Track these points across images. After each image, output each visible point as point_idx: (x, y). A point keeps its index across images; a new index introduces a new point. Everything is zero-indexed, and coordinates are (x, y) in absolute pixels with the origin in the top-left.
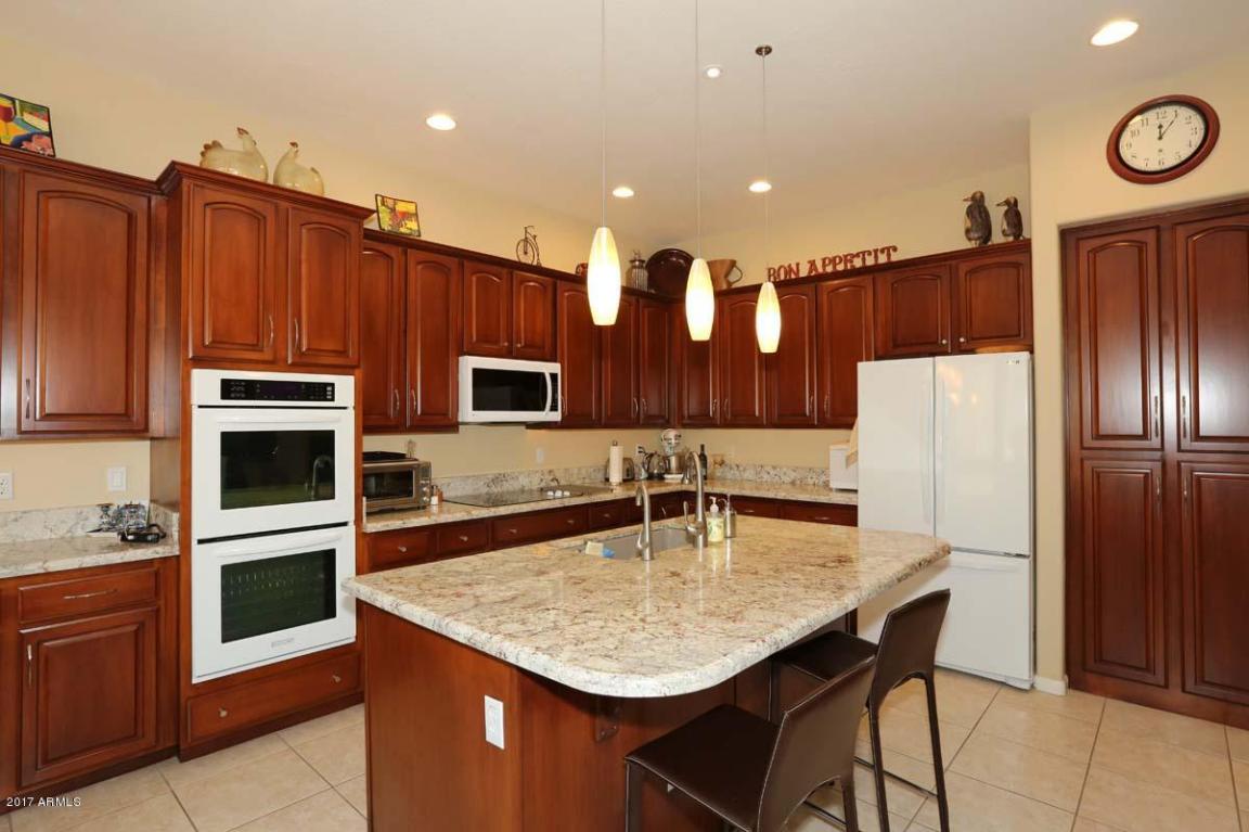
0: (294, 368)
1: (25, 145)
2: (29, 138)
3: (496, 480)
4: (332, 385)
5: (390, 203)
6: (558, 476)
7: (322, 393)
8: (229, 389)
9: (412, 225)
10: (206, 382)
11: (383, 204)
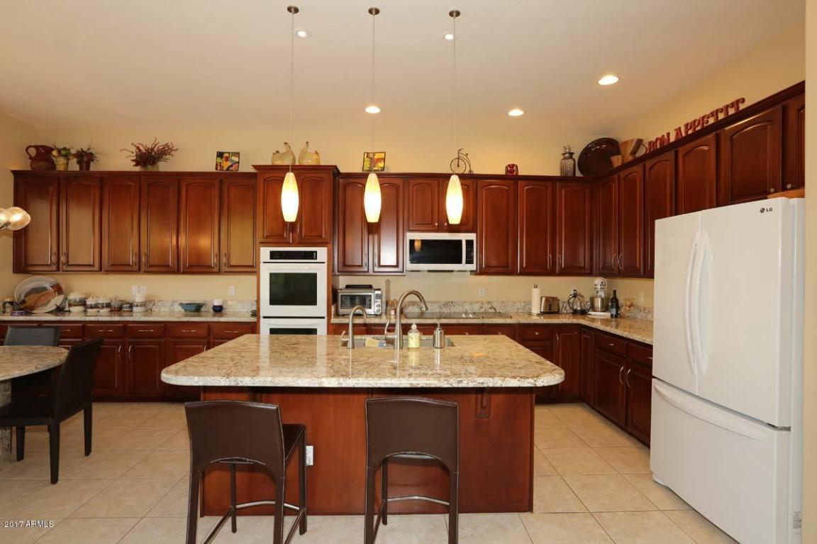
0: (300, 244)
1: (231, 169)
2: (231, 166)
3: (446, 304)
4: (316, 252)
5: (371, 155)
6: (494, 305)
7: (311, 256)
8: (274, 255)
9: (381, 165)
10: (265, 252)
11: (367, 157)
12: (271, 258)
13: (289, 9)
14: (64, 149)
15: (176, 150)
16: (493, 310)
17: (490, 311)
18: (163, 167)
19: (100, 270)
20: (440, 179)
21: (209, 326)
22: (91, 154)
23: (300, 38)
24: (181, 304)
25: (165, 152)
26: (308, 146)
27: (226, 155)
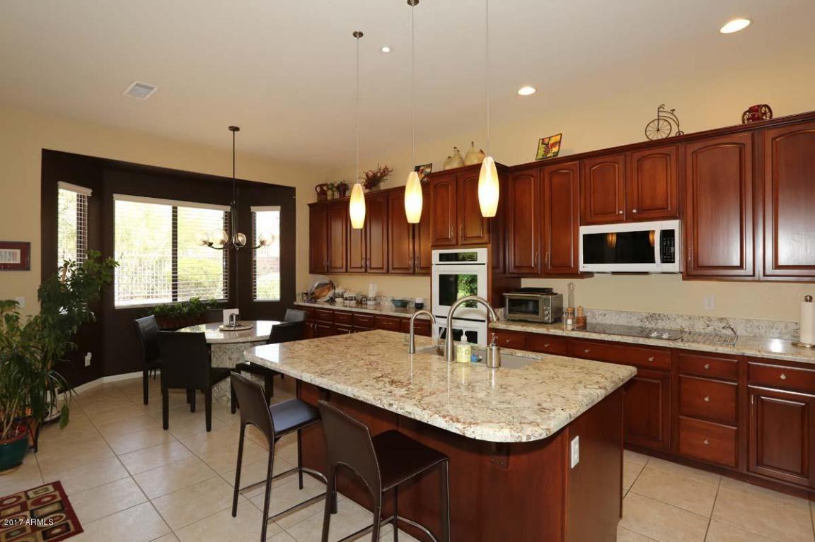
3: (652, 317)
4: (476, 253)
6: (730, 323)
7: (472, 257)
8: (441, 257)
9: (555, 149)
10: (436, 254)
11: (543, 144)
12: (440, 260)
13: (355, 34)
14: (331, 184)
15: (392, 171)
16: (729, 332)
17: (724, 331)
18: (383, 186)
19: (347, 271)
20: (627, 153)
21: (400, 321)
22: (346, 185)
23: (386, 53)
24: (394, 301)
25: (385, 173)
26: (473, 146)
27: (422, 168)
